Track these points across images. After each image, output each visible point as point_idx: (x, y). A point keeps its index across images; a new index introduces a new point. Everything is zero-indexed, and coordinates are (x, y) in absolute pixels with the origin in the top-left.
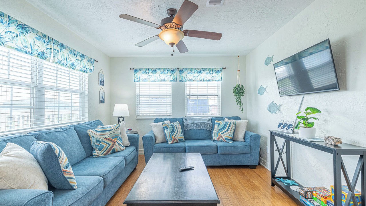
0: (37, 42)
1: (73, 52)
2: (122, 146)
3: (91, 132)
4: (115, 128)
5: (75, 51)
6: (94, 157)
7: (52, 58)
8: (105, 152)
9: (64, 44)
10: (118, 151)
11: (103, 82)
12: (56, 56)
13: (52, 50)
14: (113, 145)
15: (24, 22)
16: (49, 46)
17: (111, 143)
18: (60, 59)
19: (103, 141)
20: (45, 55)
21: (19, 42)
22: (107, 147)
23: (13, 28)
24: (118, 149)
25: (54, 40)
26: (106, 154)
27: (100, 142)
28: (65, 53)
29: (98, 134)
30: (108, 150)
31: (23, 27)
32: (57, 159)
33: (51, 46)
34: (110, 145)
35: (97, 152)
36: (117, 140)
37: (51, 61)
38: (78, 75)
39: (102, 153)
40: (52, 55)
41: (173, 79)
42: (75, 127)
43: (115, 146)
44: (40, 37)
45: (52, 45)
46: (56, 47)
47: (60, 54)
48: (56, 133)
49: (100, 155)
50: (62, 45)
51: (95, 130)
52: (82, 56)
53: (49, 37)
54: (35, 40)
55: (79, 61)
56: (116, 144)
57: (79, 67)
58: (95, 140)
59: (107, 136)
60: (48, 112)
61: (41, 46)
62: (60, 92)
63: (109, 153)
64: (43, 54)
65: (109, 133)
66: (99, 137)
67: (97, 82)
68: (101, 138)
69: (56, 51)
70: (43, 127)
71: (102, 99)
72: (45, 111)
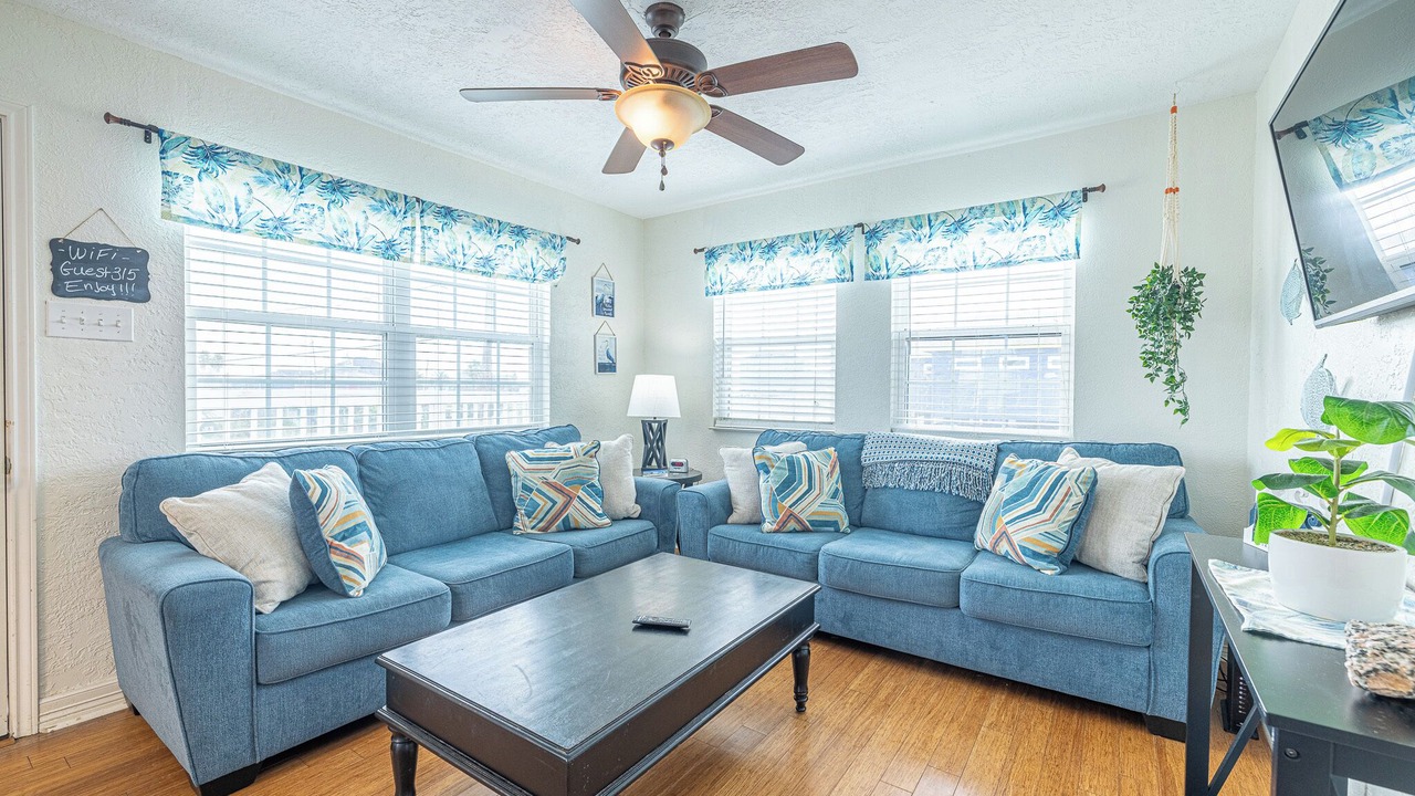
0: (375, 218)
1: (487, 225)
2: (598, 515)
3: (514, 459)
4: (581, 453)
5: (491, 220)
6: (515, 532)
7: (418, 249)
8: (541, 525)
9: (454, 207)
10: (582, 527)
11: (612, 304)
12: (430, 245)
13: (418, 232)
14: (566, 506)
15: (338, 172)
16: (408, 223)
17: (560, 500)
18: (443, 250)
19: (538, 490)
20: (398, 248)
21: (329, 224)
22: (546, 509)
23: (312, 194)
24: (583, 522)
25: (423, 202)
26: (545, 529)
27: (531, 490)
28: (460, 233)
29: (526, 465)
30: (549, 517)
31: (337, 187)
32: (314, 513)
33: (414, 221)
34: (555, 503)
35: (522, 522)
36: (581, 493)
37: (417, 258)
38: (527, 292)
39: (533, 524)
40: (418, 241)
41: (839, 271)
42: (478, 442)
43: (570, 510)
44: (381, 201)
45: (418, 215)
46: (429, 220)
47: (444, 237)
48: (411, 453)
49: (529, 531)
50: (447, 213)
51: (524, 454)
52: (519, 231)
53: (406, 197)
54: (370, 213)
55: (507, 250)
56: (576, 502)
57: (507, 267)
58: (520, 484)
59: (550, 477)
61: (385, 226)
63: (553, 528)
64: (390, 245)
65: (557, 467)
66: (529, 476)
67: (587, 305)
68: (535, 480)
69: (431, 233)
70: (414, 433)
71: (607, 361)
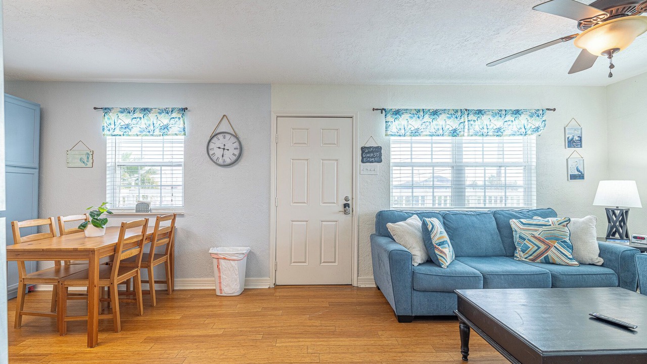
0: (449, 122)
1: (499, 113)
2: (569, 258)
3: (514, 223)
4: (557, 224)
5: (501, 110)
6: (515, 258)
7: (466, 130)
8: (531, 257)
9: (482, 109)
10: (557, 263)
11: (580, 140)
12: (472, 128)
13: (466, 123)
14: (546, 250)
15: (435, 108)
16: (462, 120)
17: (543, 247)
18: (477, 128)
19: (528, 240)
20: (458, 132)
21: (432, 127)
22: (533, 250)
23: (427, 118)
24: (558, 260)
25: (468, 110)
26: (533, 260)
27: (524, 239)
28: (485, 120)
29: (522, 227)
30: (535, 254)
31: (435, 113)
32: (430, 234)
33: (465, 119)
34: (539, 248)
35: (519, 254)
36: (556, 244)
37: (466, 134)
38: (521, 141)
39: (526, 256)
40: (466, 127)
42: (495, 214)
43: (549, 253)
44: (451, 114)
45: (466, 116)
46: (471, 117)
47: (478, 123)
48: (464, 216)
49: (524, 259)
50: (480, 112)
51: (520, 221)
52: (517, 112)
53: (461, 110)
54: (447, 120)
55: (510, 123)
56: (553, 249)
57: (510, 131)
58: (518, 236)
59: (536, 234)
60: (469, 192)
61: (453, 124)
62: (487, 168)
63: (538, 260)
64: (455, 131)
65: (541, 229)
66: (523, 232)
67: (561, 143)
68: (526, 234)
69: (472, 122)
70: (465, 208)
71: (576, 173)
72: (466, 191)
